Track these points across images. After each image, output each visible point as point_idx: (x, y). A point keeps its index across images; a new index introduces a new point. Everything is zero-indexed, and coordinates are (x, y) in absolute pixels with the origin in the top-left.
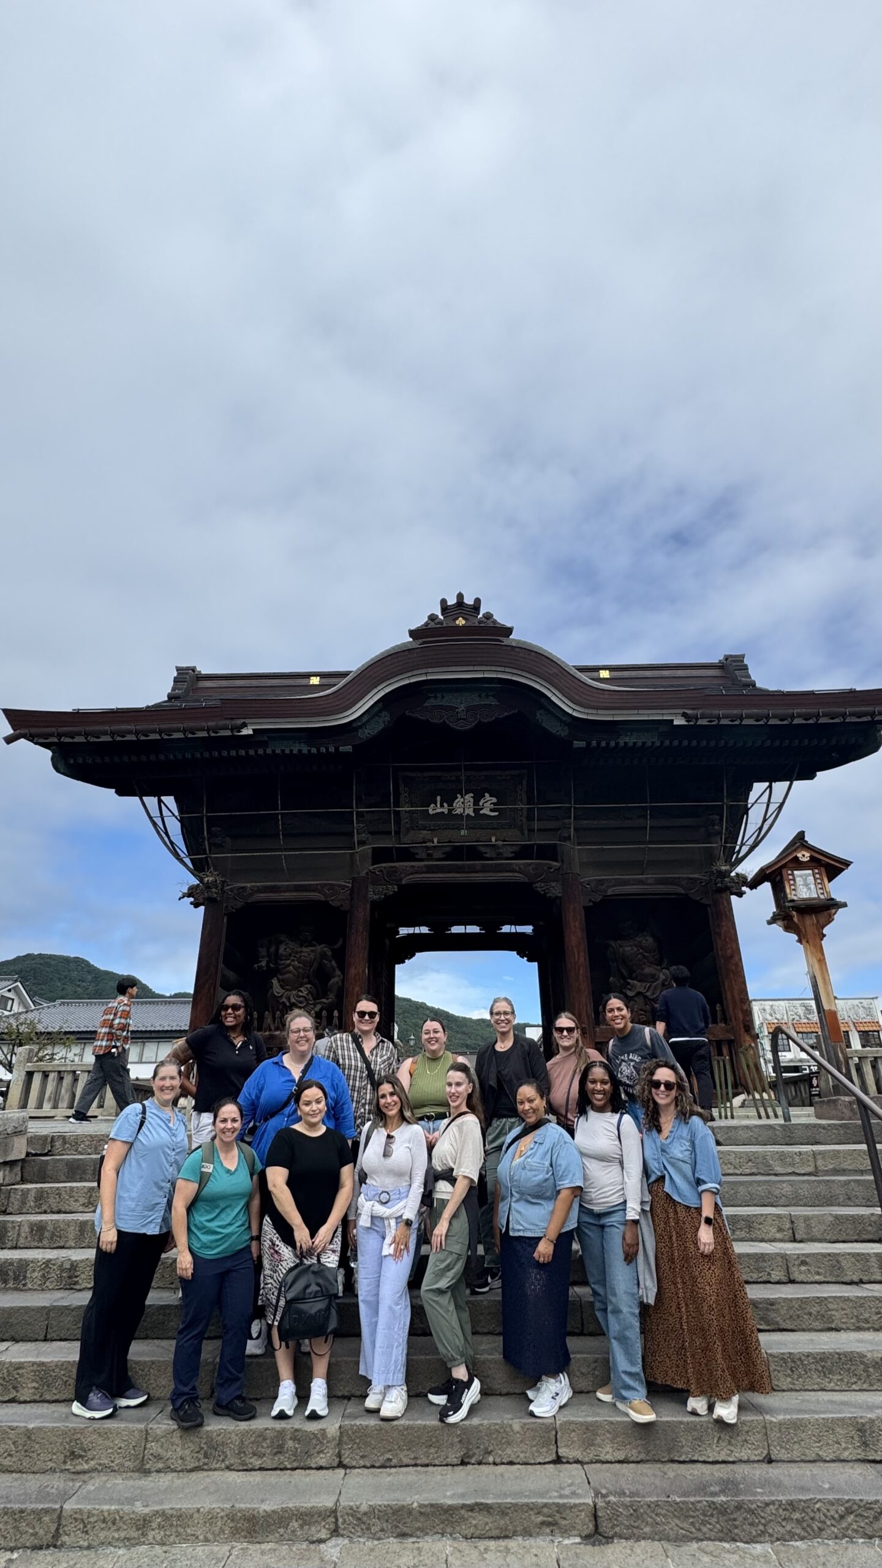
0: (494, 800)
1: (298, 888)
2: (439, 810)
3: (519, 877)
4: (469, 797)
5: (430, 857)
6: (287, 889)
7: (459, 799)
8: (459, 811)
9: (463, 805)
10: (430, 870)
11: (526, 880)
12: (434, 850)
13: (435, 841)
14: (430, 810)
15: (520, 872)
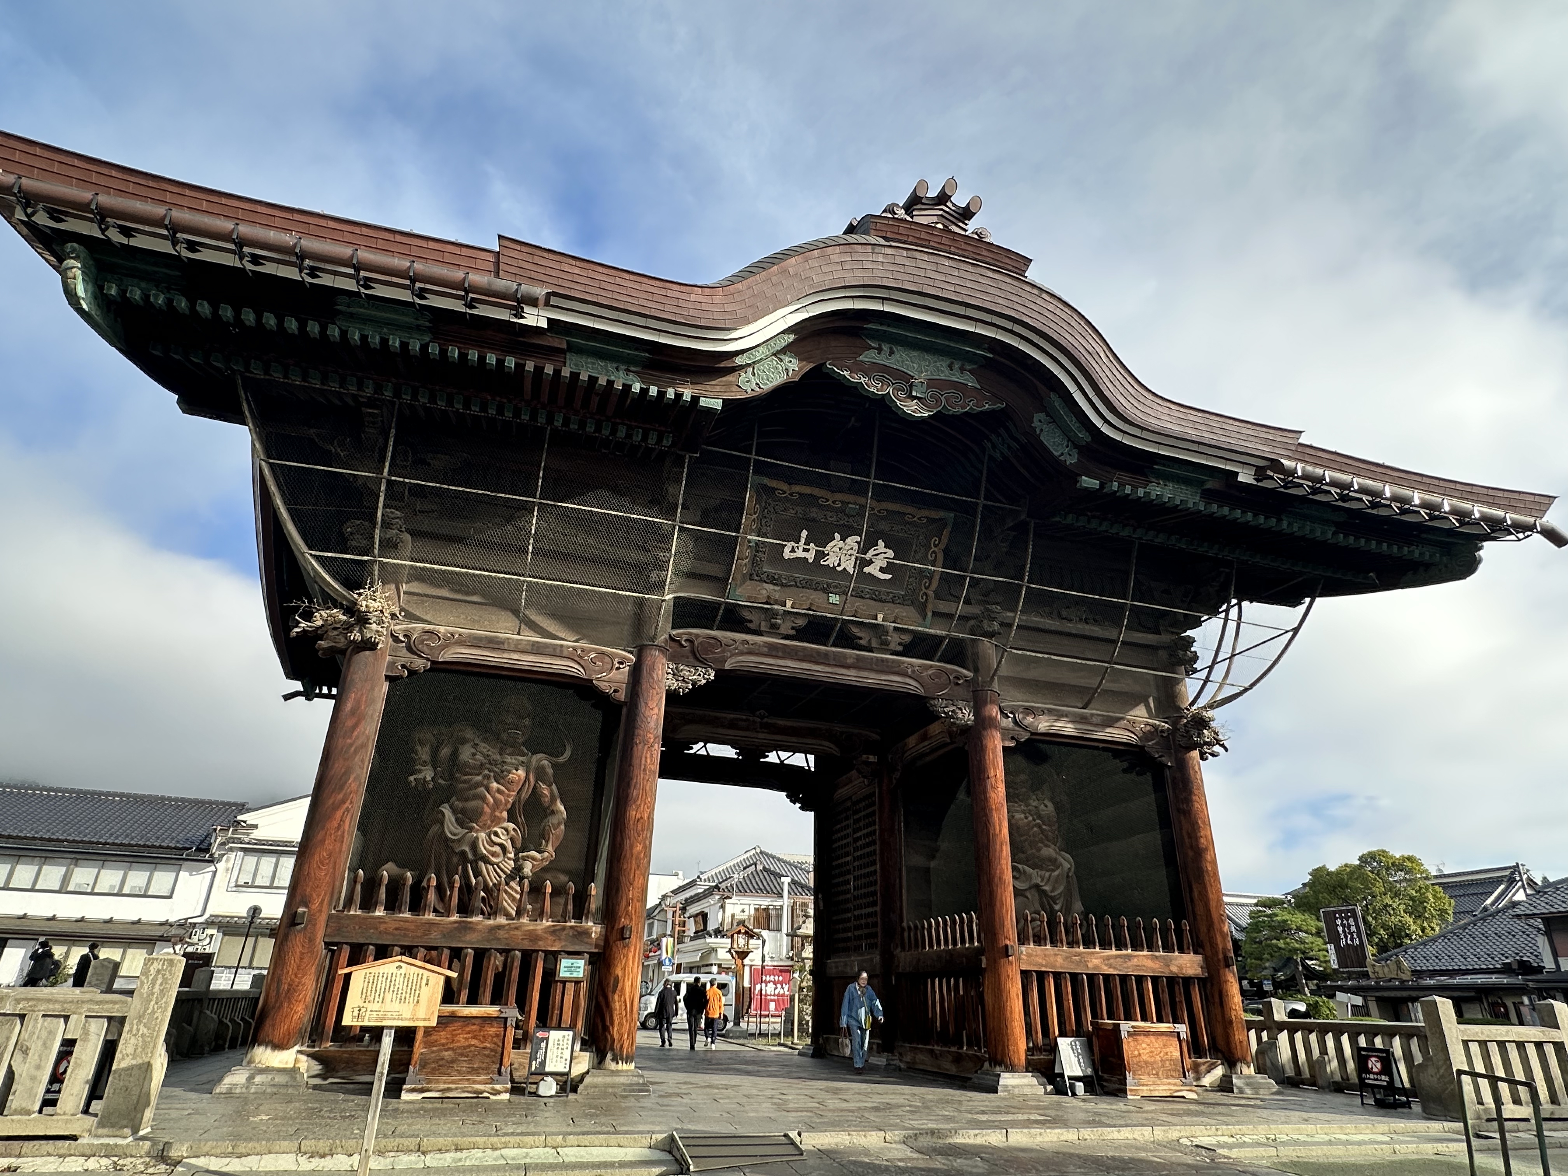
0: (891, 553)
1: (537, 649)
2: (800, 554)
3: (912, 686)
4: (853, 539)
5: (774, 630)
6: (517, 648)
7: (837, 542)
8: (831, 561)
9: (841, 552)
10: (773, 651)
11: (921, 691)
12: (784, 620)
13: (788, 604)
14: (788, 553)
15: (913, 678)
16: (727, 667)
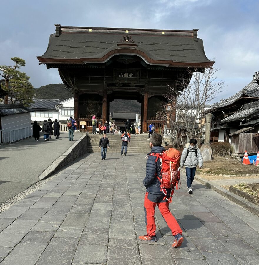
0: (132, 75)
1: (93, 91)
2: (121, 76)
3: (136, 91)
4: (127, 74)
5: (119, 86)
6: (90, 91)
7: (125, 74)
8: (125, 76)
9: (126, 75)
10: (119, 89)
11: (138, 92)
12: (120, 85)
13: (120, 83)
14: (119, 76)
15: (137, 90)
16: (114, 91)
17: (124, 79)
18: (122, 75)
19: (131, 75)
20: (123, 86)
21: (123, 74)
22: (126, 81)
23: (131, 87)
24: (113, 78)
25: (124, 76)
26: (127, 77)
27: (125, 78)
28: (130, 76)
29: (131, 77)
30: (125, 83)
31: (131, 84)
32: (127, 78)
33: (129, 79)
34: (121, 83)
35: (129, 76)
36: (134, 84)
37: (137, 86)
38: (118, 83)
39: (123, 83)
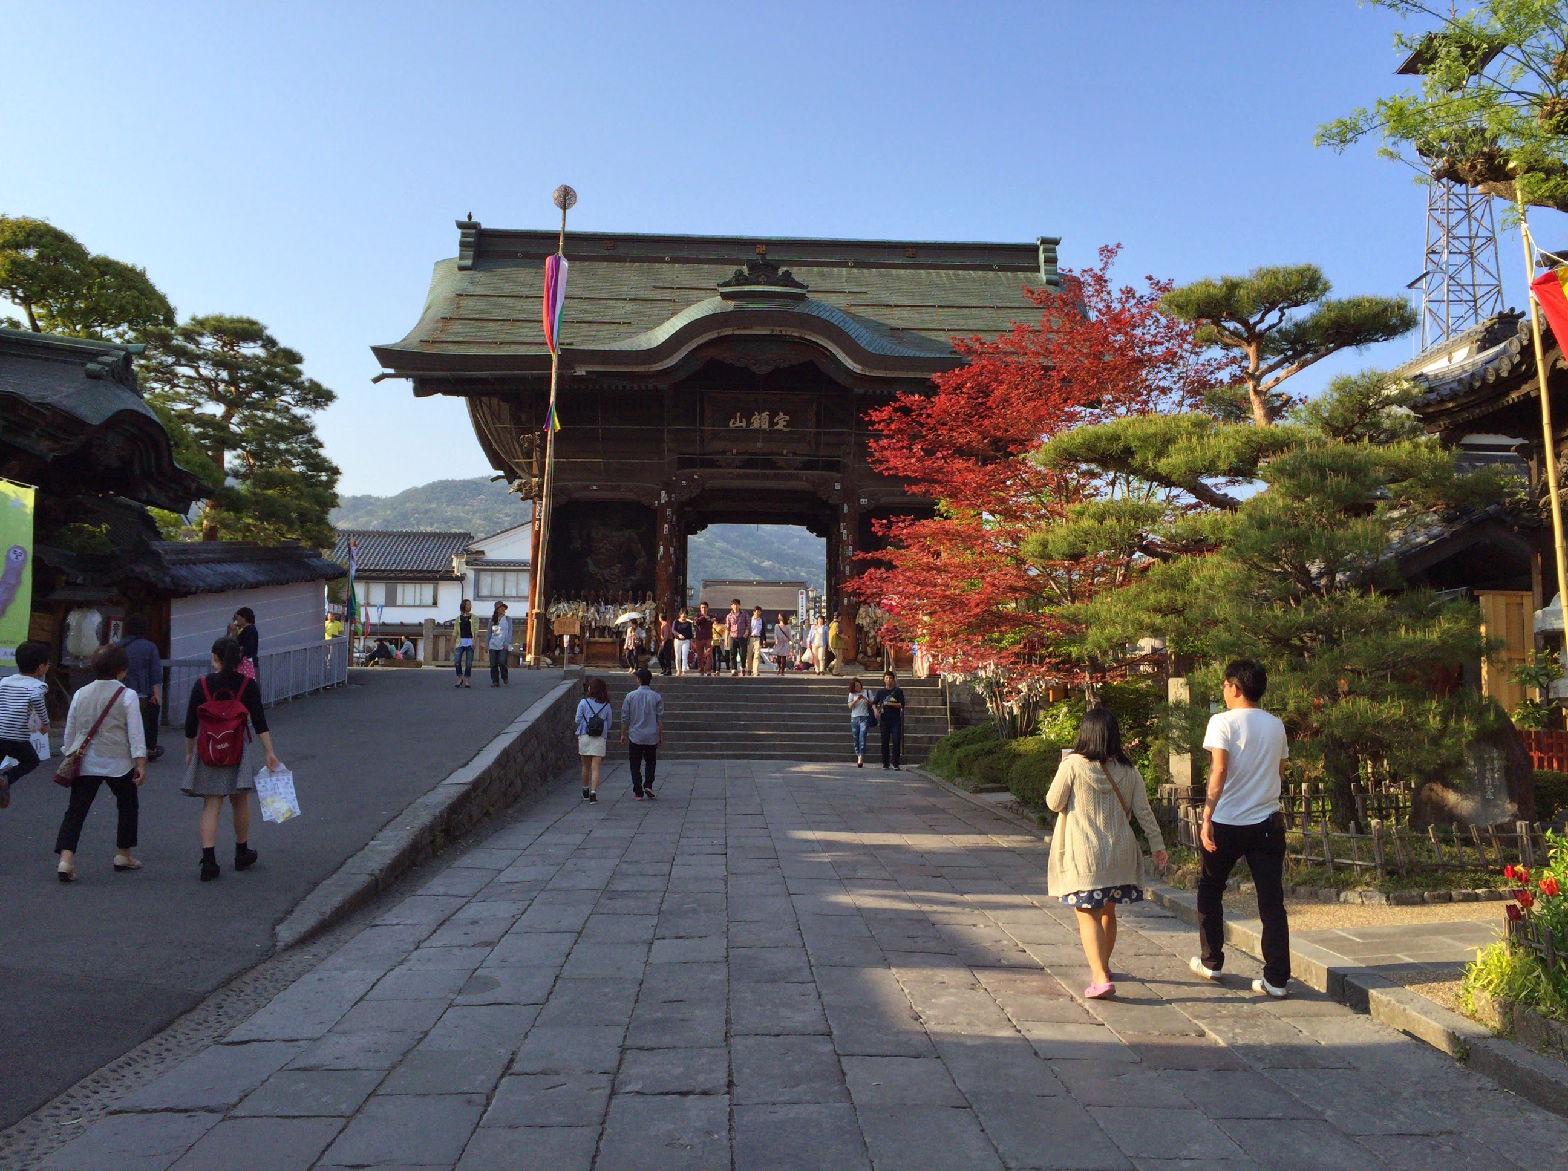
1: (614, 488)
2: (738, 424)
3: (806, 486)
4: (765, 414)
6: (605, 489)
8: (756, 425)
9: (760, 421)
10: (728, 476)
11: (812, 489)
12: (734, 459)
13: (735, 451)
14: (731, 424)
15: (807, 480)
16: (706, 487)
17: (751, 434)
18: (741, 422)
19: (782, 421)
20: (747, 464)
21: (748, 416)
22: (759, 445)
23: (781, 468)
24: (702, 431)
25: (749, 423)
26: (765, 426)
27: (756, 431)
28: (777, 424)
29: (780, 427)
30: (757, 454)
31: (782, 455)
32: (764, 431)
33: (771, 435)
34: (738, 454)
35: (772, 424)
36: (795, 454)
37: (807, 466)
38: (724, 452)
39: (745, 453)
